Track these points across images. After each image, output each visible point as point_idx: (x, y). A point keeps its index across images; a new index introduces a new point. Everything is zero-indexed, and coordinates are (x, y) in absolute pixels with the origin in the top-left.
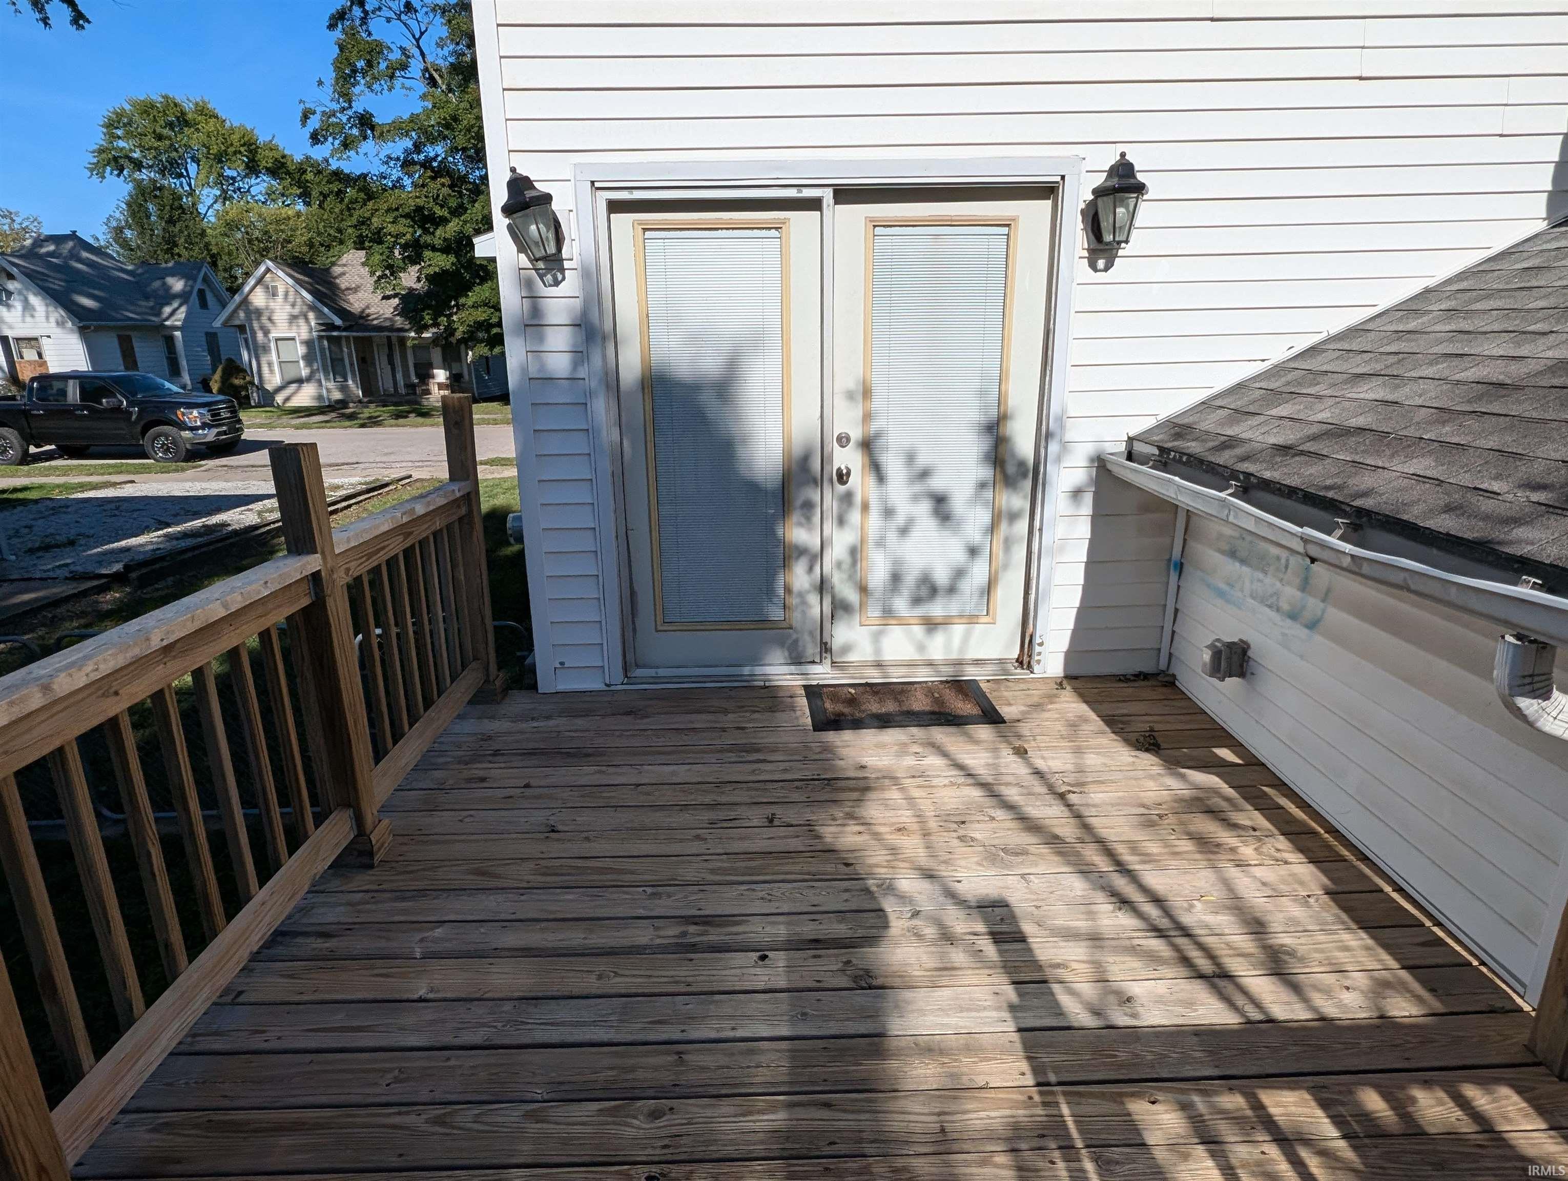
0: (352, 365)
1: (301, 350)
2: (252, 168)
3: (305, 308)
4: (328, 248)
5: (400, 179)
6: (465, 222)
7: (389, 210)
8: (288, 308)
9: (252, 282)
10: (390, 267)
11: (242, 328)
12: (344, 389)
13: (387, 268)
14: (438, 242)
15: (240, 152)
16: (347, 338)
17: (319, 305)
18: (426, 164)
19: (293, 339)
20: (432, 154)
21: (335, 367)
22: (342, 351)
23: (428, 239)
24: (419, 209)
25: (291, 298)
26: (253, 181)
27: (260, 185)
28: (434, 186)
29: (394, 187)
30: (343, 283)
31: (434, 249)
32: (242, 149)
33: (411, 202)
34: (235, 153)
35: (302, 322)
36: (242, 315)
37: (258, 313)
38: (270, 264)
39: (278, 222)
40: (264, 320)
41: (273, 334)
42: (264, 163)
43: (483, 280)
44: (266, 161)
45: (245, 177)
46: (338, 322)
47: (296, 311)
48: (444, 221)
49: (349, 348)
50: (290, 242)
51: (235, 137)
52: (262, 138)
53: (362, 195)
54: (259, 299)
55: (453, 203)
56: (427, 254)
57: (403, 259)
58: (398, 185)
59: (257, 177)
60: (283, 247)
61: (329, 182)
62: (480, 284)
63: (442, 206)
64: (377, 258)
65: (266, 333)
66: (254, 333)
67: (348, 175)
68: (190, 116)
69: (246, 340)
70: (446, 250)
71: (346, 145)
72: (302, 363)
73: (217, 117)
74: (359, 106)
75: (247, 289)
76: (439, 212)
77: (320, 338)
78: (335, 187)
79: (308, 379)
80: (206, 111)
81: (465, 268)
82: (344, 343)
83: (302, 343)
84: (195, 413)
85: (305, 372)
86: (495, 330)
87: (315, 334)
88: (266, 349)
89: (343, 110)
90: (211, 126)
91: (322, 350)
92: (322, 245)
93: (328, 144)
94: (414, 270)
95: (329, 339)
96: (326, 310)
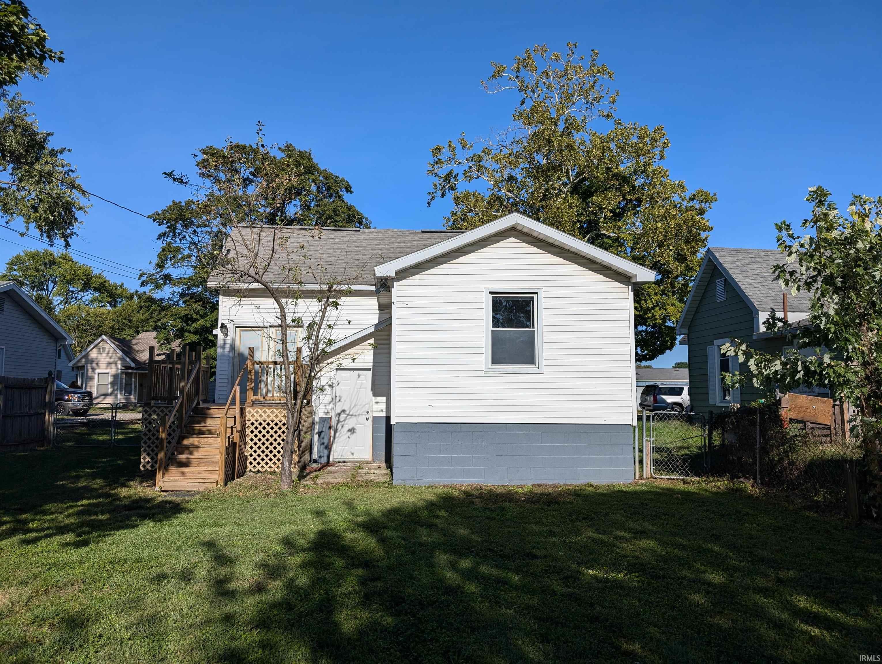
0: (135, 387)
1: (110, 379)
2: (86, 287)
3: (116, 359)
4: (122, 330)
5: (177, 301)
6: (206, 321)
7: (172, 315)
8: (108, 359)
9: (92, 346)
10: (167, 340)
11: (82, 367)
12: (127, 399)
13: (165, 340)
14: (192, 329)
15: (82, 279)
16: (136, 373)
17: (125, 357)
18: (192, 296)
19: (108, 373)
20: (195, 291)
21: (127, 388)
22: (131, 380)
23: (188, 328)
24: (186, 315)
25: (110, 354)
26: (85, 294)
27: (89, 296)
28: (194, 306)
29: (174, 304)
30: (136, 348)
31: (190, 332)
32: (84, 278)
33: (183, 313)
34: (79, 279)
35: (113, 366)
36: (83, 361)
37: (92, 361)
38: (104, 337)
39: (97, 316)
40: (94, 365)
41: (97, 371)
42: (94, 285)
43: (211, 347)
44: (95, 283)
45: (81, 290)
46: (133, 365)
47: (112, 360)
48: (197, 320)
49: (135, 379)
50: (101, 326)
51: (81, 272)
52: (96, 272)
53: (159, 308)
54: (94, 354)
55: (202, 313)
56: (186, 334)
57: (175, 336)
58: (176, 304)
59: (87, 291)
60: (96, 329)
61: (144, 302)
62: (210, 348)
63: (197, 314)
64: (162, 335)
65: (93, 370)
66: (87, 370)
67: (154, 299)
68: (58, 260)
69: (83, 374)
70: (195, 333)
71: (157, 287)
72: (109, 386)
73: (72, 261)
74: (166, 271)
75: (89, 349)
76: (195, 316)
77: (122, 373)
78: (147, 304)
79: (111, 394)
80: (67, 258)
81: (203, 341)
82: (133, 376)
83: (111, 376)
84: (76, 396)
85: (110, 391)
86: (213, 370)
87: (119, 371)
88: (92, 379)
89: (158, 273)
90: (68, 266)
91: (122, 379)
92: (118, 329)
93: (148, 286)
94: (178, 341)
95: (126, 374)
96: (128, 360)
